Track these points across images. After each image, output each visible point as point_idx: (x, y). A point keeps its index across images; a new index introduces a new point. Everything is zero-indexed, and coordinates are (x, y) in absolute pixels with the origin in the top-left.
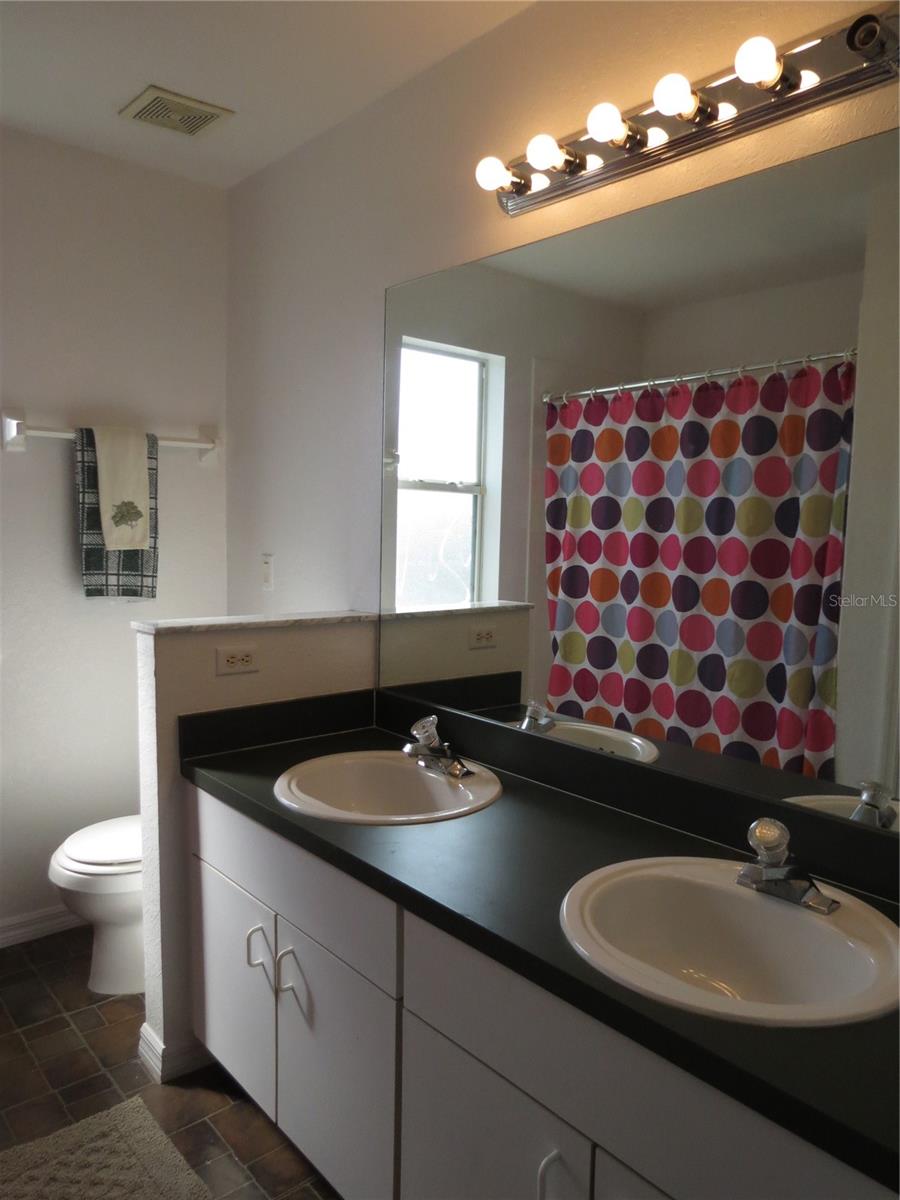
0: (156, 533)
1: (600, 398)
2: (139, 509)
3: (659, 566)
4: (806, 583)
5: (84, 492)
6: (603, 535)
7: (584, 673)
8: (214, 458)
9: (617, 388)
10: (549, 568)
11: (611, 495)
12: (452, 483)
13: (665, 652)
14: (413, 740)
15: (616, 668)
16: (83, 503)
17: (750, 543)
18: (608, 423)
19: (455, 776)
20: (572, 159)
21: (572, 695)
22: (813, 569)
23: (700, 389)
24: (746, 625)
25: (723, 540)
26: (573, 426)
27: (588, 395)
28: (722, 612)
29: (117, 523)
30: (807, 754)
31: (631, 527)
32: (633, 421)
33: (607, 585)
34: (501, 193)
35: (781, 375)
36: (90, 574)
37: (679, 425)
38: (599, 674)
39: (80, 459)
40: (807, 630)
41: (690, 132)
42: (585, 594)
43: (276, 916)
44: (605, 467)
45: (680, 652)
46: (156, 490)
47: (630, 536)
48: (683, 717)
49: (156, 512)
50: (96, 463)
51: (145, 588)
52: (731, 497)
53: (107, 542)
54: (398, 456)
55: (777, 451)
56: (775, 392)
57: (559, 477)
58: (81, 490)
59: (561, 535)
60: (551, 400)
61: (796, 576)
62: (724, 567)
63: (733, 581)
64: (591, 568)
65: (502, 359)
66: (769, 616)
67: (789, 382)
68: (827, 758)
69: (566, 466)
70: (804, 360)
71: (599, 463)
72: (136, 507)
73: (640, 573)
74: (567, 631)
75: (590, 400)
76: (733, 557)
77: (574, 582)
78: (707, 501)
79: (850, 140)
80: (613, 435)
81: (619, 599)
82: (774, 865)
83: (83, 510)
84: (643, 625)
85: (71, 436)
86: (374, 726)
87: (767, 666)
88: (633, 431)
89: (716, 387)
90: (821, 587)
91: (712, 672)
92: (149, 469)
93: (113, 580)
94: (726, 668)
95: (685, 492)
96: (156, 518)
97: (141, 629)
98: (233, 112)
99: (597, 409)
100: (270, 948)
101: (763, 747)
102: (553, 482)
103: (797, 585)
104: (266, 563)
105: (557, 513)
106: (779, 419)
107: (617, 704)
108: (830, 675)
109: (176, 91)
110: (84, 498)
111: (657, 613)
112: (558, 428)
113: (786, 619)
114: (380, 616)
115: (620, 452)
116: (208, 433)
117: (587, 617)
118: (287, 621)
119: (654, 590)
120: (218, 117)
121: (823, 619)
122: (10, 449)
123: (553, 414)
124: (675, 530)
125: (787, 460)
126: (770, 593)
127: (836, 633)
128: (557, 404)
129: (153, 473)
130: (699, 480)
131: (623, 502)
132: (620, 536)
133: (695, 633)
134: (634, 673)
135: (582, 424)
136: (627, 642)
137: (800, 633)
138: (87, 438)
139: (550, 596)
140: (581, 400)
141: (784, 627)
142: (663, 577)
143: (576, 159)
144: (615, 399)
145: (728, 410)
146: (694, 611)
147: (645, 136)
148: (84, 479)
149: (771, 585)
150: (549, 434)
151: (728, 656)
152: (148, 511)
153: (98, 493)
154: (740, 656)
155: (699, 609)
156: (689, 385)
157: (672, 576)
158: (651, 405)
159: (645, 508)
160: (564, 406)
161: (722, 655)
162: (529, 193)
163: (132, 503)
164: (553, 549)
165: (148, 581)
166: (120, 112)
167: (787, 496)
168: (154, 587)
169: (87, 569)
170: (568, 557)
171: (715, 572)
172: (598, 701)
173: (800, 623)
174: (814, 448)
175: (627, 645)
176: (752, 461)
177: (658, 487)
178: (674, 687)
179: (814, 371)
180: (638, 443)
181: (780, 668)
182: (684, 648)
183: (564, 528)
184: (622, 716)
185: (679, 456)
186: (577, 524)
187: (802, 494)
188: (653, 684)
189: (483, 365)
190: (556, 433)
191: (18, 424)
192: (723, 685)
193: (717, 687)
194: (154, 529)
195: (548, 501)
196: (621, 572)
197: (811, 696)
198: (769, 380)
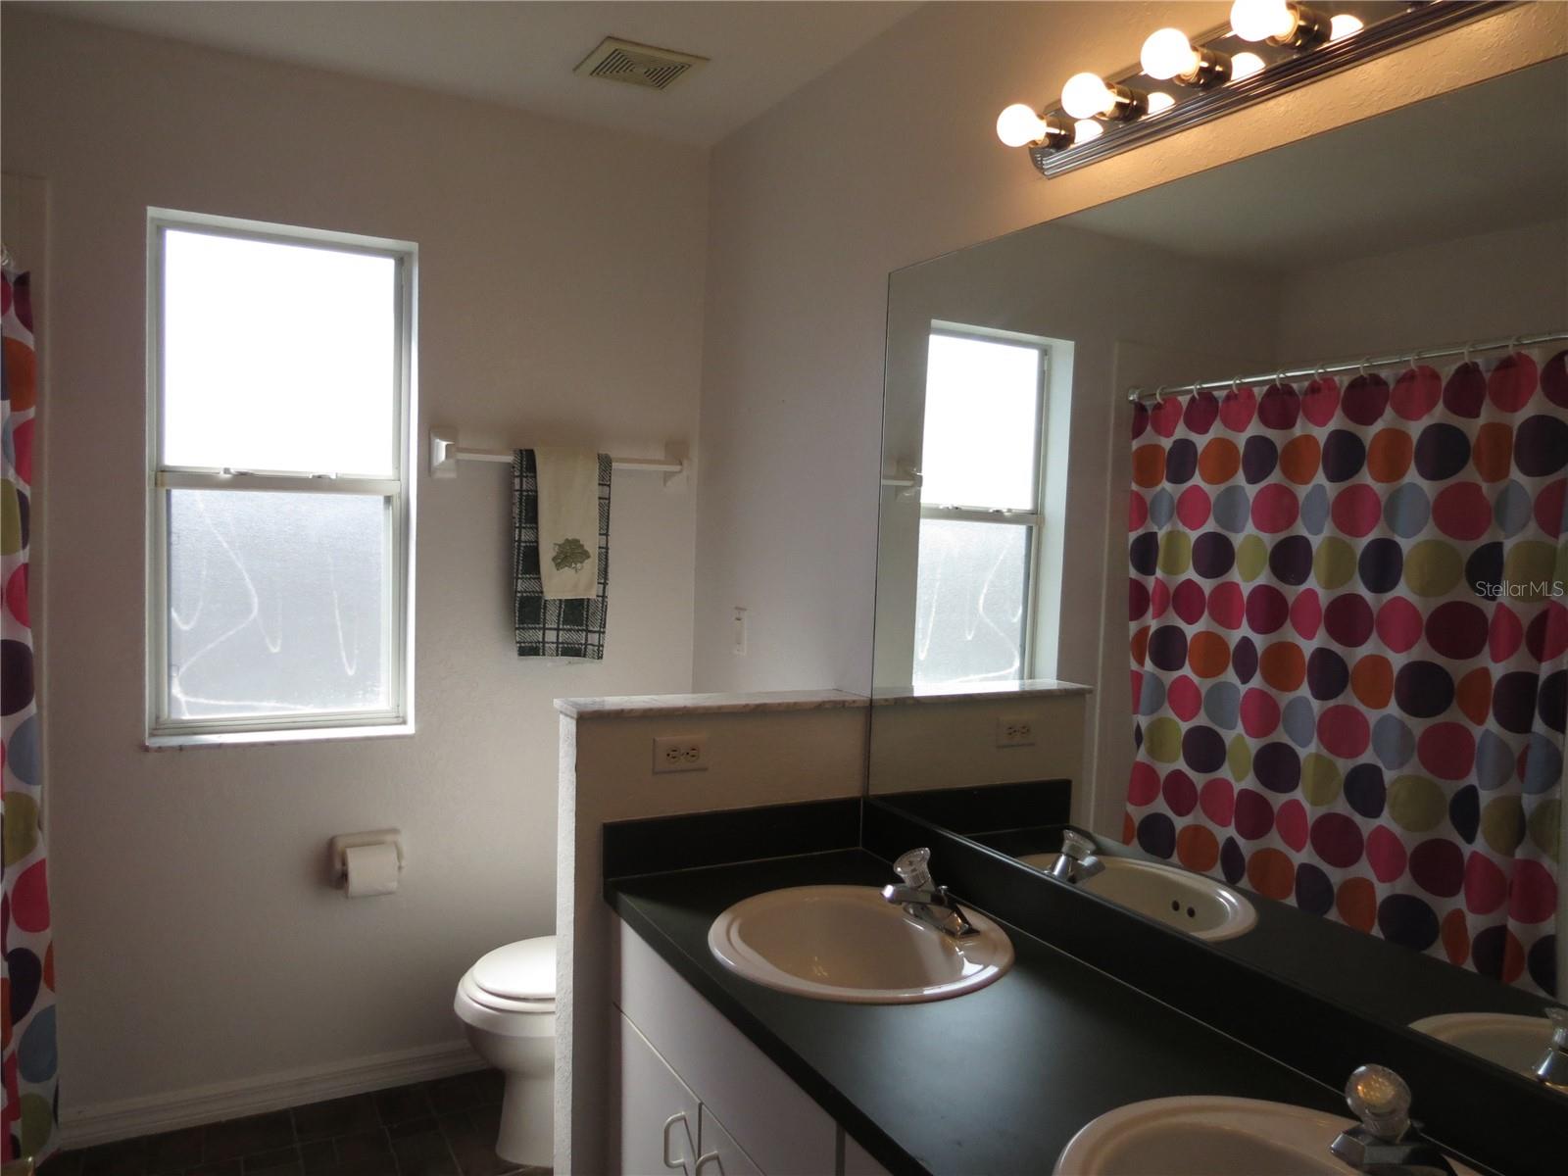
0: (606, 578)
1: (1207, 396)
2: (586, 548)
3: (1289, 633)
4: (1512, 670)
5: (520, 528)
6: (1207, 585)
7: (1177, 775)
8: (684, 482)
9: (1231, 382)
10: (1133, 627)
11: (1220, 530)
12: (997, 511)
13: (1295, 756)
14: (896, 880)
15: (1225, 772)
16: (520, 541)
17: (1425, 607)
18: (1217, 430)
19: (951, 933)
20: (1127, 101)
21: (1160, 806)
22: (1523, 648)
23: (1352, 385)
24: (1418, 726)
25: (1385, 601)
26: (1169, 434)
27: (1191, 391)
28: (1382, 704)
29: (559, 566)
30: (1512, 924)
31: (1248, 577)
32: (1255, 428)
33: (1212, 655)
34: (1034, 149)
35: (1475, 364)
36: (523, 629)
37: (1321, 434)
38: (1199, 780)
39: (517, 487)
40: (1513, 740)
41: (1289, 59)
42: (1180, 666)
43: (700, 1105)
44: (1212, 491)
45: (1318, 757)
46: (608, 526)
47: (1246, 589)
48: (1320, 851)
49: (607, 552)
50: (536, 492)
51: (590, 647)
52: (1398, 539)
53: (544, 590)
54: (921, 477)
55: (1470, 474)
56: (1466, 390)
57: (1148, 503)
58: (517, 525)
59: (1150, 583)
60: (1139, 398)
61: (1496, 659)
62: (1385, 638)
63: (1398, 661)
64: (1190, 631)
65: (1071, 344)
66: (1454, 715)
67: (1487, 376)
68: (1543, 934)
69: (1158, 488)
70: (1511, 343)
71: (1203, 484)
72: (582, 546)
73: (1260, 642)
74: (1155, 716)
75: (1193, 399)
76: (1399, 625)
77: (1167, 649)
78: (1362, 543)
79: (1526, 64)
80: (1224, 447)
81: (1231, 676)
82: (1385, 1141)
83: (519, 549)
84: (1263, 715)
85: (509, 459)
86: (860, 848)
87: (1451, 788)
88: (1253, 442)
89: (1377, 381)
90: (1536, 677)
91: (1366, 789)
92: (600, 498)
93: (551, 636)
94: (1387, 786)
95: (1328, 529)
96: (607, 558)
97: (564, 710)
98: (707, 59)
99: (1203, 411)
100: (692, 1146)
101: (1445, 907)
102: (1141, 511)
103: (1498, 671)
104: (739, 619)
105: (1145, 553)
106: (1472, 428)
107: (1224, 823)
108: (1549, 811)
109: (637, 41)
110: (520, 536)
111: (1284, 699)
112: (1149, 436)
113: (1480, 721)
114: (871, 700)
115: (1235, 471)
116: (676, 451)
117: (1184, 699)
118: (747, 705)
119: (1280, 666)
120: (690, 66)
121: (1539, 726)
122: (439, 475)
123: (1141, 417)
124: (1312, 583)
125: (1485, 487)
126: (1457, 680)
127: (1560, 749)
128: (1148, 403)
129: (605, 504)
130: (1349, 513)
131: (1237, 540)
132: (1233, 587)
133: (1341, 732)
134: (1249, 782)
135: (1181, 431)
136: (1239, 737)
137: (1503, 746)
138: (527, 460)
139: (1134, 666)
140: (1180, 398)
141: (1477, 732)
142: (1295, 649)
143: (1132, 101)
144: (1228, 398)
145: (1394, 414)
146: (1340, 700)
147: (1228, 68)
148: (521, 512)
149: (1458, 669)
150: (1135, 445)
151: (1389, 769)
152: (597, 550)
153: (537, 529)
154: (1407, 770)
155: (1349, 698)
156: (1336, 379)
157: (1308, 647)
158: (1281, 406)
159: (1269, 550)
160: (1158, 407)
161: (1380, 765)
162: (1072, 146)
163: (578, 541)
164: (1139, 601)
165: (594, 638)
166: (575, 70)
167: (1485, 539)
168: (601, 646)
169: (521, 621)
170: (1158, 615)
171: (1371, 647)
172: (1196, 818)
173: (1502, 729)
174: (1527, 471)
175: (1240, 739)
176: (1429, 488)
177: (1291, 521)
178: (1307, 806)
179: (1528, 361)
180: (1261, 457)
181: (1471, 793)
182: (1325, 752)
183: (1153, 573)
184: (1231, 841)
185: (1320, 478)
186: (1172, 568)
187: (1507, 537)
188: (1278, 800)
189: (1045, 353)
190: (1147, 442)
191: (447, 446)
192: (1381, 810)
193: (1374, 811)
194: (604, 573)
195: (1133, 536)
196: (1234, 637)
197: (1519, 839)
198: (1459, 371)
